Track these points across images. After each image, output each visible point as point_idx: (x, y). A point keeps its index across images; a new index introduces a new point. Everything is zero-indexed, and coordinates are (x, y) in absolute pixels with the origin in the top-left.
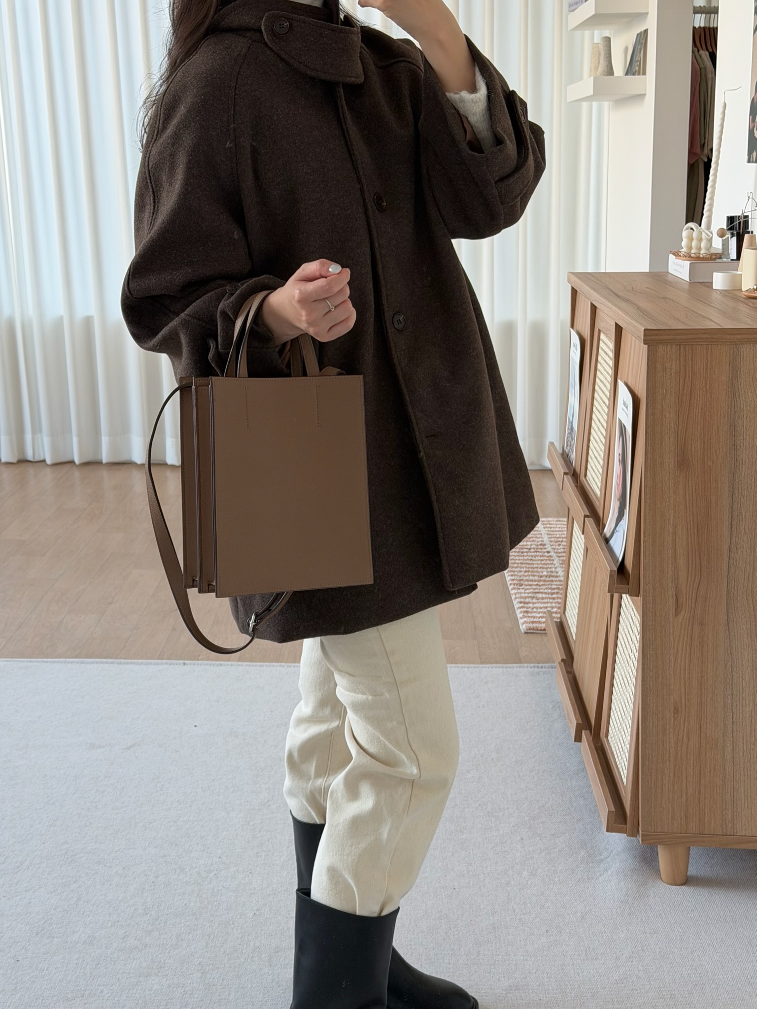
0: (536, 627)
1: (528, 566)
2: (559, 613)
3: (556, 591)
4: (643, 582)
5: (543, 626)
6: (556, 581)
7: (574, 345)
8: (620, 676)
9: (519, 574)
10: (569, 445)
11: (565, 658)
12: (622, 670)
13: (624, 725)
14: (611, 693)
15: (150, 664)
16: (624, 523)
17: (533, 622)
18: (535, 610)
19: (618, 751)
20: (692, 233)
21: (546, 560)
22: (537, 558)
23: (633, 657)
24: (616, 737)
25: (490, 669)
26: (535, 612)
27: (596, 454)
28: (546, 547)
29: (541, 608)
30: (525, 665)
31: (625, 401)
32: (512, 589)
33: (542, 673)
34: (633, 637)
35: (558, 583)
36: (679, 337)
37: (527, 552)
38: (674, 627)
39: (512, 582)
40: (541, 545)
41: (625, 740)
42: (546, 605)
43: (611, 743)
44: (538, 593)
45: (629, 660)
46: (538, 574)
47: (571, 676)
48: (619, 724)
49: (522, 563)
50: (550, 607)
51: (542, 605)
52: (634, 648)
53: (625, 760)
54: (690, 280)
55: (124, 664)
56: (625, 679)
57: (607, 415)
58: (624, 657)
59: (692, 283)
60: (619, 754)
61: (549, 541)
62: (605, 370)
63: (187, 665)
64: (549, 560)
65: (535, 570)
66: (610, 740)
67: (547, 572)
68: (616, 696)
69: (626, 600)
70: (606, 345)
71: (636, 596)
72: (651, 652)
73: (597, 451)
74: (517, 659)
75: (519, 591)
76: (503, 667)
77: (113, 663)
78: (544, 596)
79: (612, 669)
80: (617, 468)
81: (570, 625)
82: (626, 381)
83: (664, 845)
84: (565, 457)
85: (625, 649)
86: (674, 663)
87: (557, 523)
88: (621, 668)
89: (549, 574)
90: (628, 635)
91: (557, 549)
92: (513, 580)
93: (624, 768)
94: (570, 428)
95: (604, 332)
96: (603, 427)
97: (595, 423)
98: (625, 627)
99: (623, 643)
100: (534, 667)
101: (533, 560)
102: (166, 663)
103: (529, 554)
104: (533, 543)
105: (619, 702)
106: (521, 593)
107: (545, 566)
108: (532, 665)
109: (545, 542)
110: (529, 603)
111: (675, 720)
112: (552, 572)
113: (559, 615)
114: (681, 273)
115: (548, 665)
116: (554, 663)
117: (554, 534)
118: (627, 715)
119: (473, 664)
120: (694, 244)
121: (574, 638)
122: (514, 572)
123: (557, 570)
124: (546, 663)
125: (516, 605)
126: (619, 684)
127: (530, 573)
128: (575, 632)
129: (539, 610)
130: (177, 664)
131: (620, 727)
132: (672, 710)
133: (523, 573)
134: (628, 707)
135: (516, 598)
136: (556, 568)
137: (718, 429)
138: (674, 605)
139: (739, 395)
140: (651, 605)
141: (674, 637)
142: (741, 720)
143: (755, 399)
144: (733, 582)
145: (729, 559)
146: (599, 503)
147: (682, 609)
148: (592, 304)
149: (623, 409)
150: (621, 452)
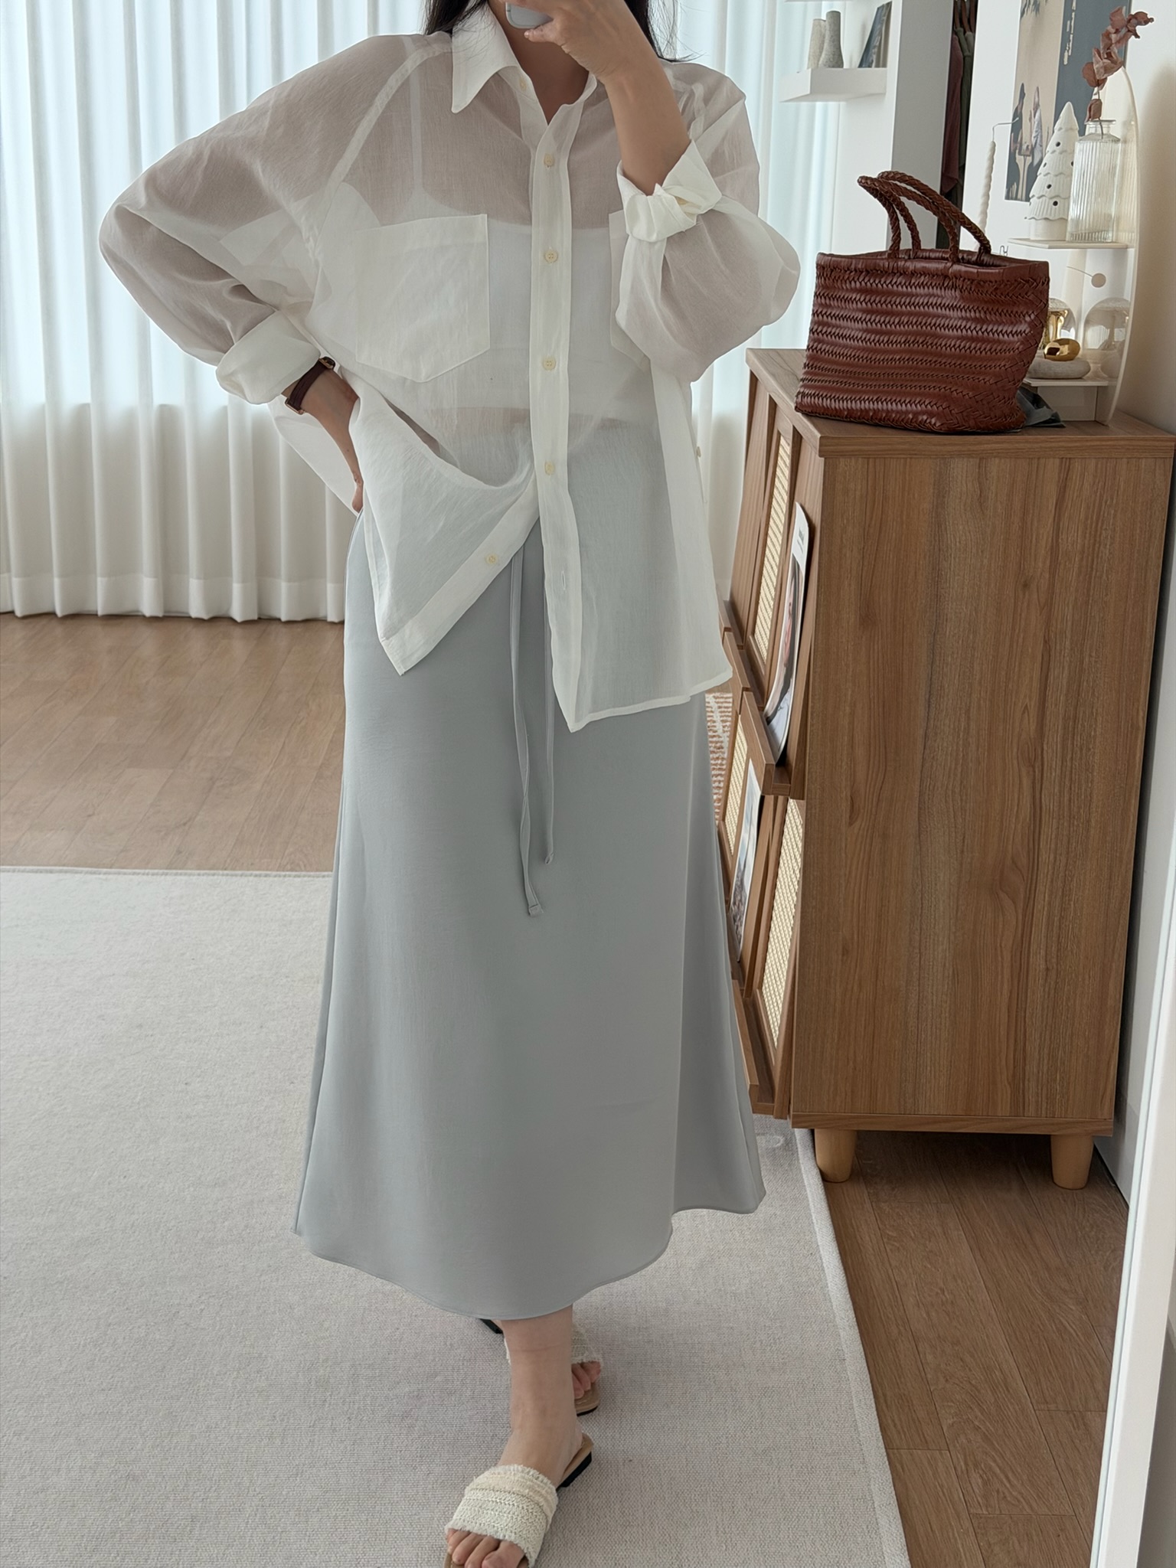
4: (808, 780)
8: (779, 905)
12: (782, 898)
13: (780, 972)
16: (789, 697)
19: (771, 1005)
24: (771, 988)
27: (766, 603)
31: (801, 529)
36: (867, 448)
38: (846, 839)
41: (781, 991)
43: (765, 996)
48: (775, 971)
58: (786, 880)
60: (773, 1011)
66: (764, 992)
68: (774, 933)
69: (791, 805)
70: (786, 455)
71: (799, 799)
72: (815, 873)
73: (767, 600)
79: (771, 896)
80: (786, 622)
82: (803, 505)
83: (824, 1128)
84: (733, 604)
85: (787, 869)
86: (846, 887)
88: (781, 894)
90: (791, 851)
95: (784, 437)
96: (776, 564)
97: (768, 560)
99: (785, 862)
105: (776, 941)
111: (842, 964)
118: (785, 958)
126: (778, 915)
134: (787, 947)
137: (916, 573)
138: (848, 811)
139: (946, 528)
140: (818, 810)
141: (846, 853)
142: (931, 963)
143: (968, 534)
144: (929, 780)
145: (924, 748)
146: (765, 672)
147: (858, 816)
148: (771, 398)
149: (798, 542)
150: (791, 601)
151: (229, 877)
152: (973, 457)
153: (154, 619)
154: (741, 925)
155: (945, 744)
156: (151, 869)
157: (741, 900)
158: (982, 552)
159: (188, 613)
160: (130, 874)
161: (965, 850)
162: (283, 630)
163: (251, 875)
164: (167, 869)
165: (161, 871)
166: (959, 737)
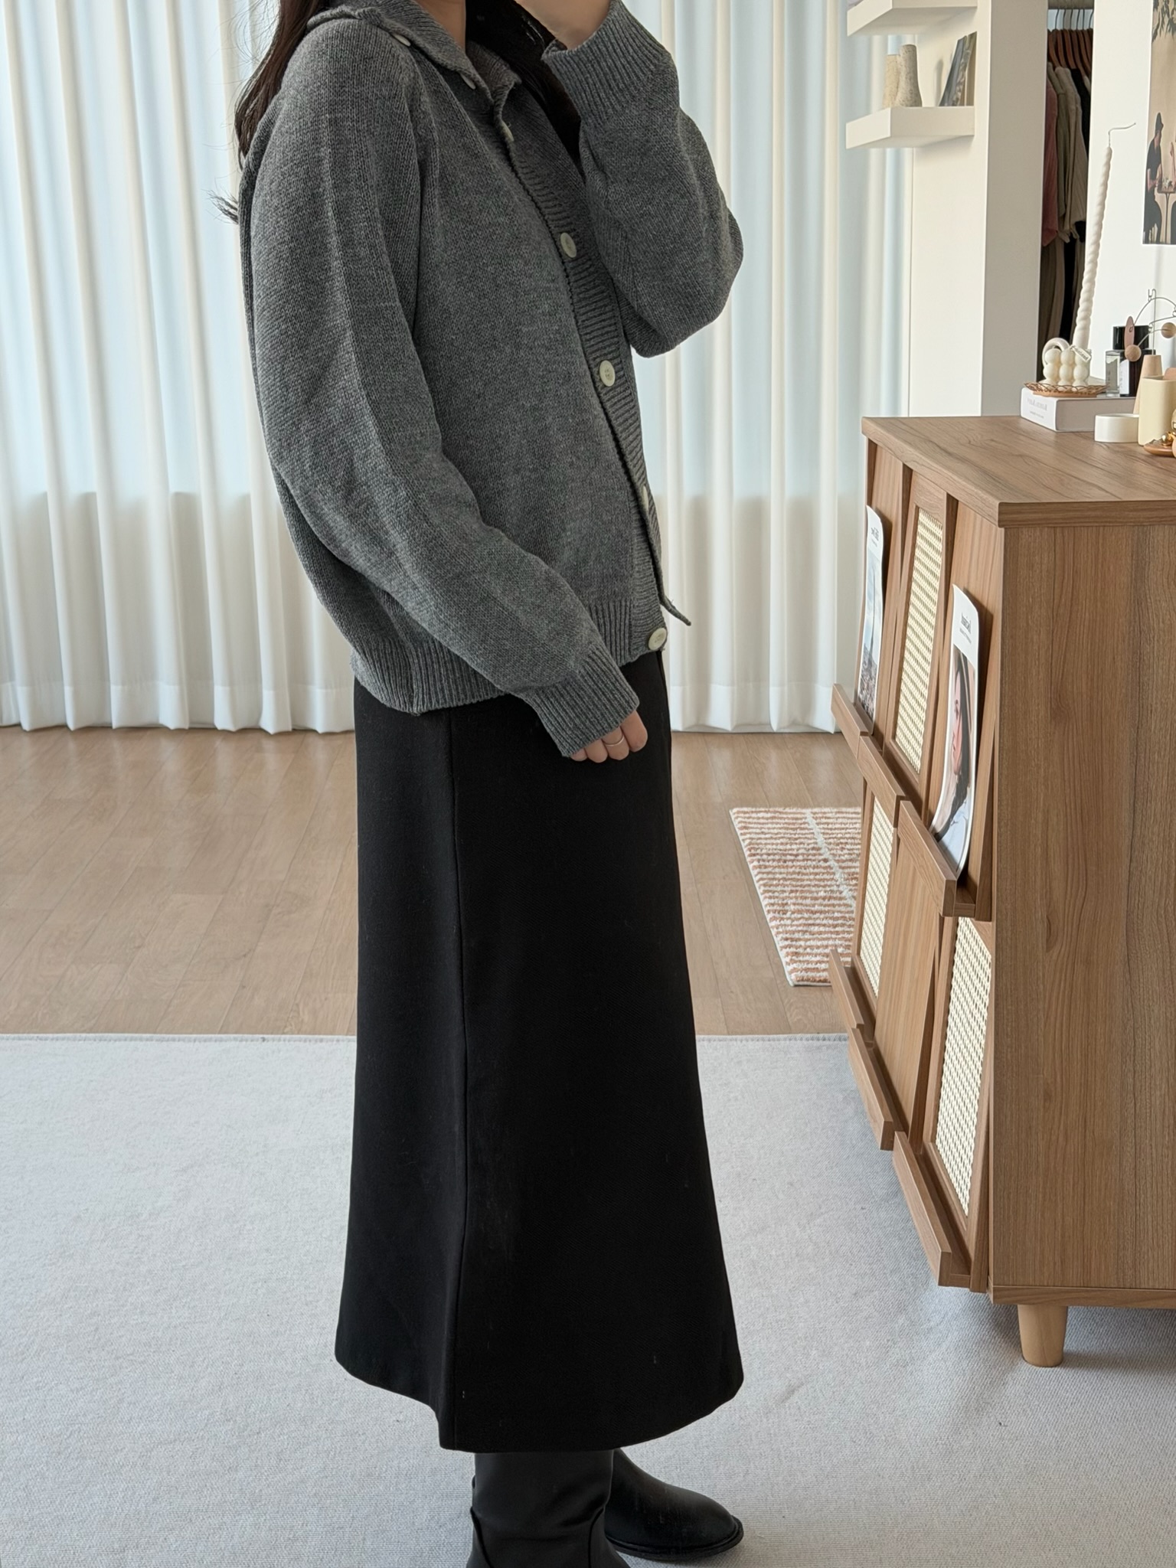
0: (813, 978)
1: (794, 883)
2: (847, 955)
3: (840, 922)
4: (998, 898)
5: (824, 975)
6: (839, 905)
7: (873, 531)
8: (955, 1046)
9: (782, 896)
10: (866, 687)
11: (863, 1022)
12: (958, 1038)
13: (963, 1122)
14: (941, 1072)
15: (210, 1040)
16: (967, 808)
17: (807, 970)
18: (808, 950)
19: (953, 1163)
20: (1060, 354)
21: (823, 873)
22: (808, 871)
23: (978, 1016)
24: (950, 1141)
25: (744, 1042)
26: (808, 954)
27: (913, 702)
28: (822, 852)
29: (818, 947)
30: (799, 1036)
31: (965, 617)
32: (772, 919)
33: (825, 1047)
34: (979, 985)
35: (843, 909)
36: (1053, 516)
37: (793, 861)
38: (1044, 967)
39: (771, 908)
40: (813, 849)
41: (966, 1144)
42: (825, 943)
43: (941, 1151)
44: (813, 925)
45: (972, 1020)
46: (810, 895)
47: (872, 1049)
48: (955, 1121)
49: (785, 879)
50: (832, 945)
51: (819, 943)
52: (979, 1002)
53: (965, 1175)
54: (1057, 429)
55: (168, 1040)
56: (965, 1051)
57: (933, 640)
58: (963, 1016)
59: (1060, 433)
60: (955, 1167)
61: (826, 843)
62: (927, 568)
63: (268, 1041)
64: (828, 873)
65: (806, 888)
66: (939, 1146)
67: (825, 892)
68: (949, 1078)
69: (966, 928)
70: (930, 533)
71: (987, 920)
72: (1010, 1007)
73: (914, 697)
74: (785, 1028)
75: (782, 922)
76: (763, 1040)
77: (151, 1040)
78: (822, 929)
79: (942, 1036)
80: (952, 721)
81: (869, 973)
82: (966, 586)
83: (1030, 1304)
84: (861, 708)
85: (964, 1004)
86: (1045, 1025)
87: (838, 815)
88: (957, 1034)
89: (828, 895)
90: (969, 983)
91: (840, 855)
92: (773, 905)
93: (964, 1189)
94: (867, 662)
95: (926, 512)
96: (925, 660)
97: (910, 653)
98: (963, 971)
99: (960, 996)
100: (812, 1039)
101: (803, 874)
102: (235, 1039)
103: (794, 863)
104: (802, 846)
105: (953, 1086)
106: (785, 925)
107: (822, 884)
108: (809, 1036)
109: (819, 845)
110: (800, 939)
111: (1045, 1111)
112: (832, 891)
113: (849, 959)
114: (1042, 417)
115: (834, 1035)
116: (845, 1032)
117: (833, 834)
118: (969, 1106)
119: (716, 1034)
120: (1062, 371)
121: (876, 991)
122: (774, 892)
123: (841, 888)
124: (829, 1033)
125: (779, 943)
126: (954, 1058)
127: (798, 894)
128: (878, 982)
129: (815, 951)
130: (252, 1041)
131: (957, 1125)
132: (1042, 1096)
133: (787, 894)
134: (971, 1093)
135: (778, 933)
136: (838, 886)
137: (1114, 658)
138: (1046, 934)
139: (1147, 604)
140: (1009, 933)
141: (1043, 983)
142: (1148, 1110)
144: (1137, 897)
145: (1131, 861)
146: (920, 779)
147: (1057, 939)
148: (905, 466)
149: (961, 630)
150: (958, 700)
155: (1154, 856)
166: (1170, 846)
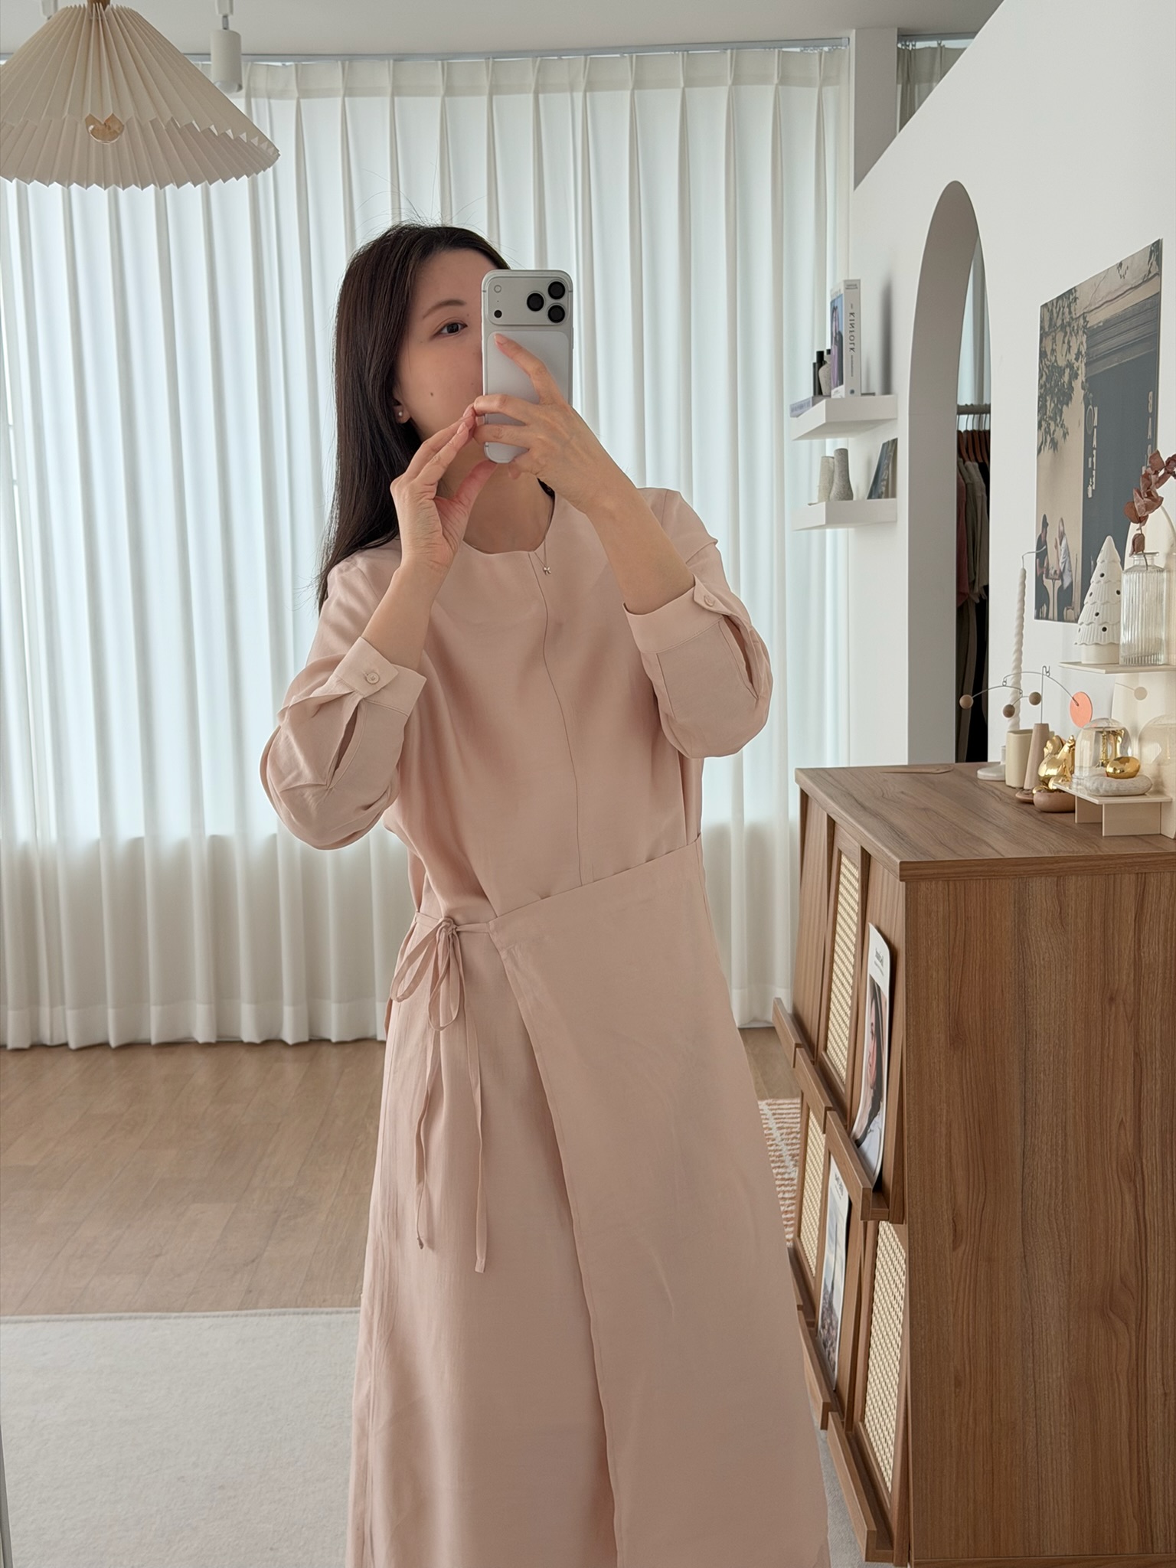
4: (908, 1202)
8: (879, 1332)
12: (881, 1324)
13: (886, 1405)
14: (867, 1356)
16: (880, 1121)
19: (879, 1443)
23: (896, 1306)
24: (876, 1421)
27: (840, 1019)
31: (879, 952)
34: (897, 1278)
36: (946, 871)
38: (951, 1264)
41: (889, 1425)
43: (869, 1430)
45: (891, 1310)
48: (880, 1403)
52: (897, 1294)
53: (889, 1455)
56: (886, 1337)
57: (854, 966)
58: (885, 1305)
60: (880, 1447)
61: (779, 1132)
62: (849, 904)
66: (868, 1425)
68: (875, 1361)
69: (886, 1228)
71: (899, 1223)
73: (840, 1016)
79: (868, 1324)
80: (868, 1043)
81: (807, 1253)
82: (878, 925)
85: (886, 1294)
86: (954, 1315)
87: (791, 1106)
88: (880, 1321)
90: (889, 1275)
91: (792, 1144)
93: (888, 1467)
95: (846, 855)
96: (849, 983)
97: (837, 976)
98: (884, 1263)
99: (883, 1286)
105: (878, 1370)
111: (956, 1397)
117: (786, 1123)
118: (891, 1390)
121: (814, 1272)
126: (878, 1343)
128: (815, 1263)
131: (882, 1408)
132: (953, 1383)
134: (892, 1378)
136: (786, 1167)
137: (1002, 991)
138: (952, 1235)
139: (1029, 945)
140: (920, 1236)
141: (952, 1279)
142: (1046, 1392)
143: (1051, 951)
144: (1030, 1199)
145: (1023, 1168)
146: (845, 1090)
147: (961, 1240)
148: (829, 817)
149: (875, 962)
150: (874, 1021)
151: (300, 1316)
152: (1049, 876)
153: (208, 1045)
154: (834, 1351)
155: (1044, 1162)
156: (222, 1310)
157: (831, 1324)
158: (1066, 968)
159: (239, 1037)
160: (199, 1317)
161: (1072, 1270)
162: (334, 1051)
163: (322, 1313)
164: (239, 1309)
165: (231, 1313)
166: (1057, 1155)
